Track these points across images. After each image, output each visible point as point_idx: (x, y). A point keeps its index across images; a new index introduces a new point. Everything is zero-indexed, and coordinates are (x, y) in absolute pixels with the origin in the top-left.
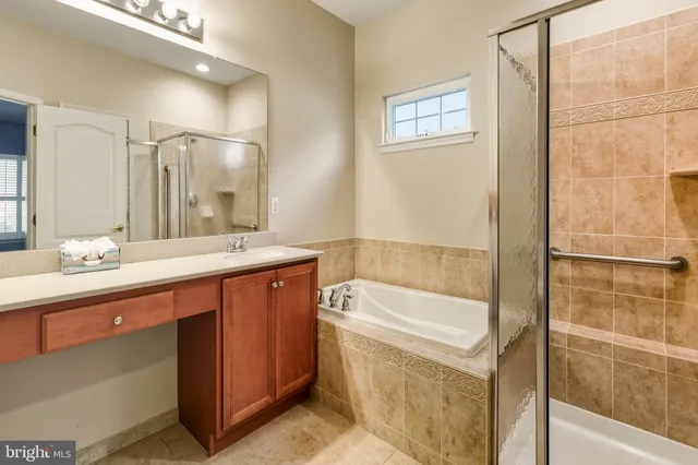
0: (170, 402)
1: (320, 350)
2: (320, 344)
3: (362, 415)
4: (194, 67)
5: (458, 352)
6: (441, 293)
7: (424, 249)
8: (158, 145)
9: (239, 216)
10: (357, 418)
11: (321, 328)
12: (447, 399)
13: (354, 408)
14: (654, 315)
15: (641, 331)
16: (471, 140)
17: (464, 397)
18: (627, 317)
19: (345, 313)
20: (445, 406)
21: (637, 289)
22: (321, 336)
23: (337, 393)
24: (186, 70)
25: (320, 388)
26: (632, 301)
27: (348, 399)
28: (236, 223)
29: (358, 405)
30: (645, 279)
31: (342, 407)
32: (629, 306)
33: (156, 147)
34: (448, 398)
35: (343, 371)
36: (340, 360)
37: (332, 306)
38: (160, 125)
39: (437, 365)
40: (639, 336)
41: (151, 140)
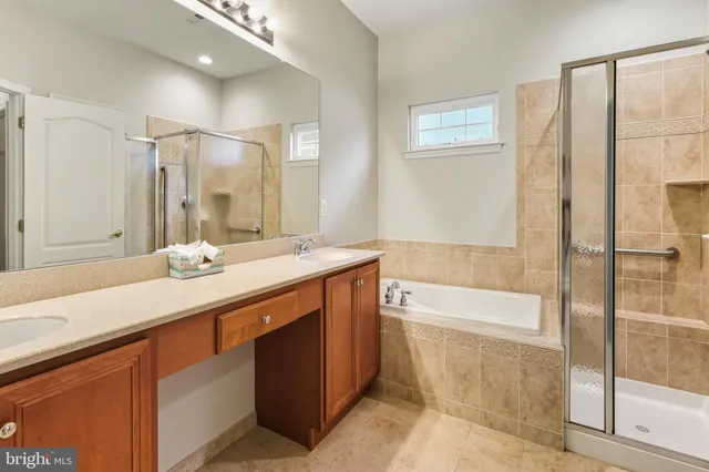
0: (248, 407)
1: (384, 345)
2: (383, 339)
3: (433, 398)
4: (197, 59)
5: (529, 332)
6: (469, 286)
7: (452, 248)
8: (157, 141)
9: (237, 218)
10: (427, 401)
11: (384, 324)
12: (524, 372)
13: (423, 392)
14: (654, 294)
15: (643, 306)
16: (498, 150)
17: (541, 368)
18: (634, 296)
19: (406, 308)
20: (522, 377)
21: (640, 274)
22: (384, 331)
23: (403, 382)
24: (189, 62)
25: (382, 380)
26: (637, 284)
27: (416, 385)
28: (232, 226)
29: (429, 389)
30: (648, 266)
31: (410, 393)
32: (634, 287)
33: (154, 144)
34: (525, 370)
35: (410, 362)
36: (408, 350)
37: (388, 302)
38: (157, 120)
39: (514, 344)
40: (643, 311)
41: (147, 137)
